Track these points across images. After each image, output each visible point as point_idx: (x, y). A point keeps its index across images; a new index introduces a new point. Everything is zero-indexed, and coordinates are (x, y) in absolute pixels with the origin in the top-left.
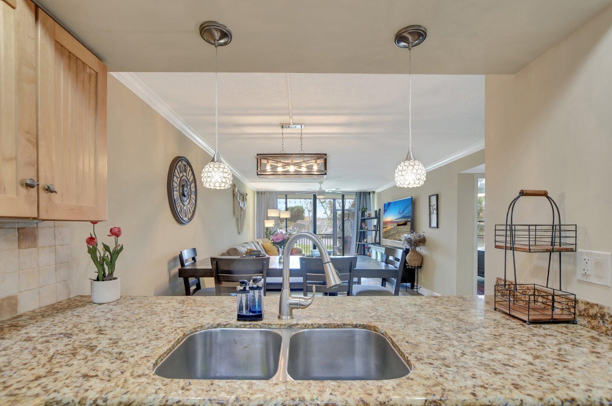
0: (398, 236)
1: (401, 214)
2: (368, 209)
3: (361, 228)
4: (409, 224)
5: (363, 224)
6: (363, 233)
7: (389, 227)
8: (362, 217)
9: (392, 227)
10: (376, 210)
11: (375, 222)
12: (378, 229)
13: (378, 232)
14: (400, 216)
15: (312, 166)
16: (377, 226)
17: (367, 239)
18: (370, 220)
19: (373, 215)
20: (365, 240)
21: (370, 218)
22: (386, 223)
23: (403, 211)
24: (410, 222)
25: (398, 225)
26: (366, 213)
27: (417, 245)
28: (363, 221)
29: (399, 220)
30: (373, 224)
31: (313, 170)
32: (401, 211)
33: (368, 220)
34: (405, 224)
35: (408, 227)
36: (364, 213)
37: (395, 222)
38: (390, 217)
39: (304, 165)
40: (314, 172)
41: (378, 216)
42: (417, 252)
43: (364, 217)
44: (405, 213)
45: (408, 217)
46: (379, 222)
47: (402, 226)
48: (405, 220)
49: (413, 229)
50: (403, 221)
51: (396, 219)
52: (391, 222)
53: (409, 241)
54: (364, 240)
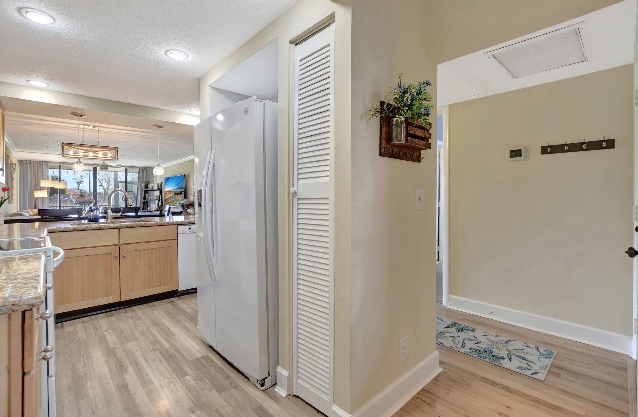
0: (175, 203)
1: (177, 186)
2: (151, 182)
3: (145, 198)
4: (183, 193)
5: (146, 195)
6: (146, 202)
7: (169, 196)
8: (145, 189)
9: (170, 196)
10: (158, 183)
11: (157, 193)
12: (160, 199)
13: (160, 201)
14: (176, 187)
15: (107, 153)
16: (159, 196)
17: (150, 207)
18: (153, 191)
19: (156, 188)
20: (149, 209)
21: (153, 190)
22: (166, 192)
23: (179, 184)
24: (183, 192)
25: (175, 194)
26: (149, 185)
27: (187, 208)
28: (146, 192)
29: (176, 190)
30: (156, 195)
31: (108, 157)
32: (177, 184)
33: (151, 191)
34: (180, 193)
35: (183, 195)
36: (148, 186)
37: (173, 192)
38: (169, 188)
39: (100, 153)
40: (109, 158)
41: (160, 189)
42: (188, 213)
43: (148, 189)
44: (180, 185)
45: (182, 188)
46: (161, 192)
47: (178, 195)
48: (181, 190)
49: (185, 197)
50: (179, 191)
51: (174, 190)
52: (170, 192)
53: (183, 206)
54: (147, 208)
